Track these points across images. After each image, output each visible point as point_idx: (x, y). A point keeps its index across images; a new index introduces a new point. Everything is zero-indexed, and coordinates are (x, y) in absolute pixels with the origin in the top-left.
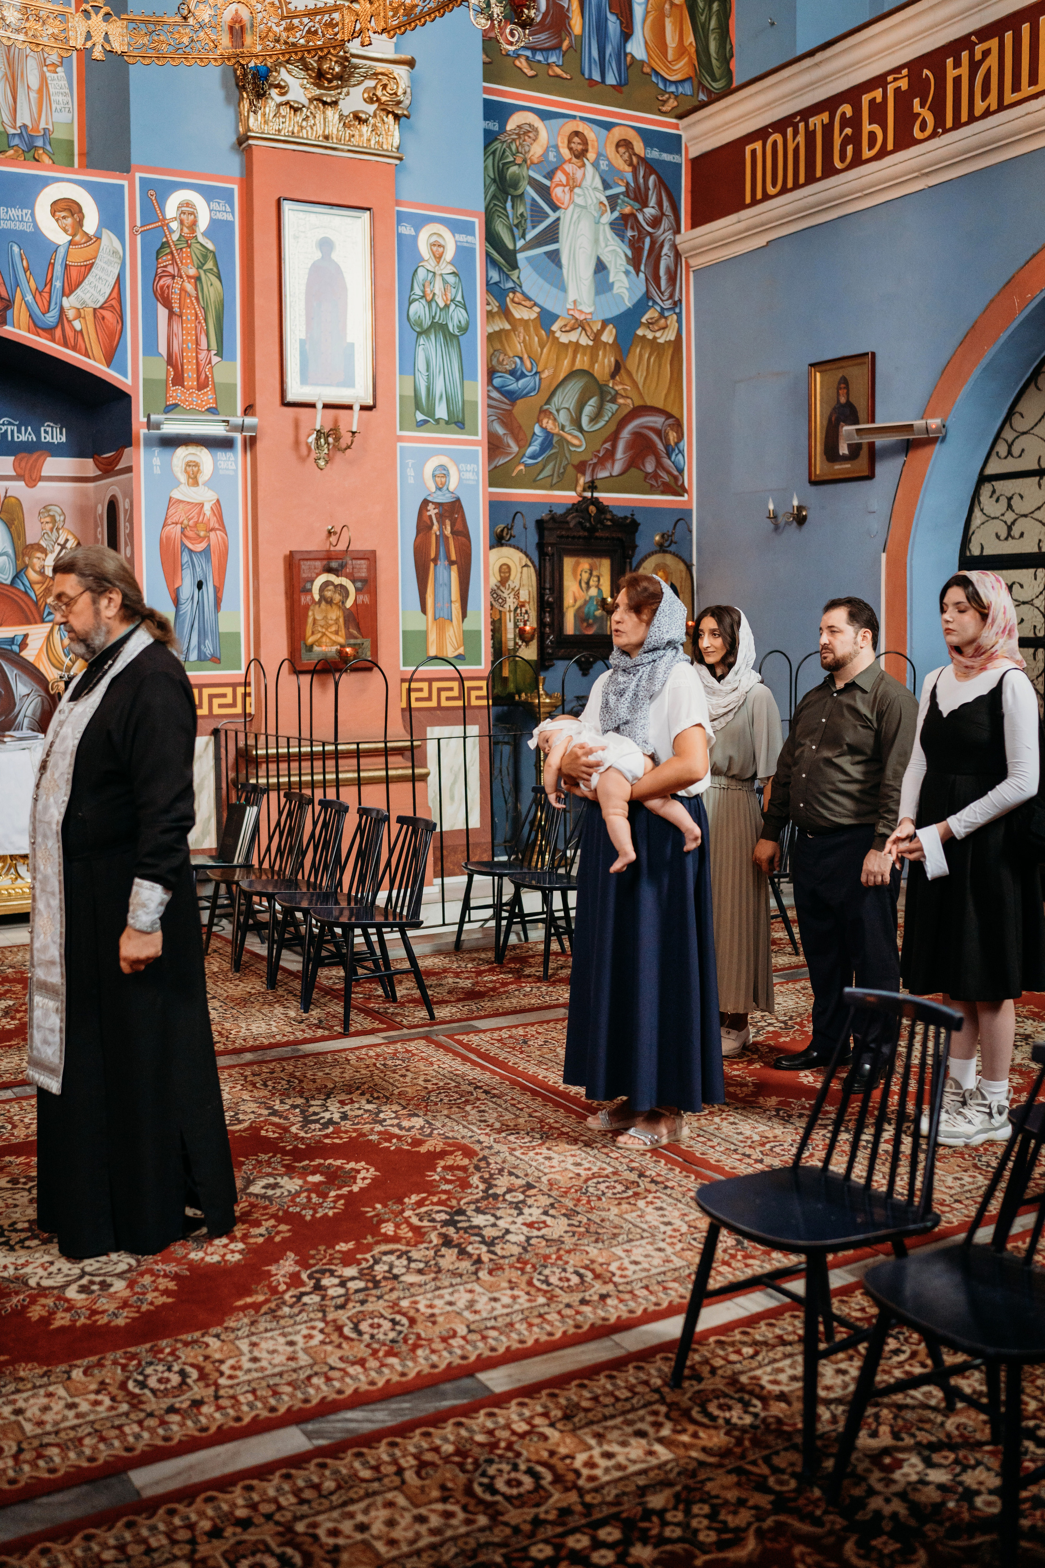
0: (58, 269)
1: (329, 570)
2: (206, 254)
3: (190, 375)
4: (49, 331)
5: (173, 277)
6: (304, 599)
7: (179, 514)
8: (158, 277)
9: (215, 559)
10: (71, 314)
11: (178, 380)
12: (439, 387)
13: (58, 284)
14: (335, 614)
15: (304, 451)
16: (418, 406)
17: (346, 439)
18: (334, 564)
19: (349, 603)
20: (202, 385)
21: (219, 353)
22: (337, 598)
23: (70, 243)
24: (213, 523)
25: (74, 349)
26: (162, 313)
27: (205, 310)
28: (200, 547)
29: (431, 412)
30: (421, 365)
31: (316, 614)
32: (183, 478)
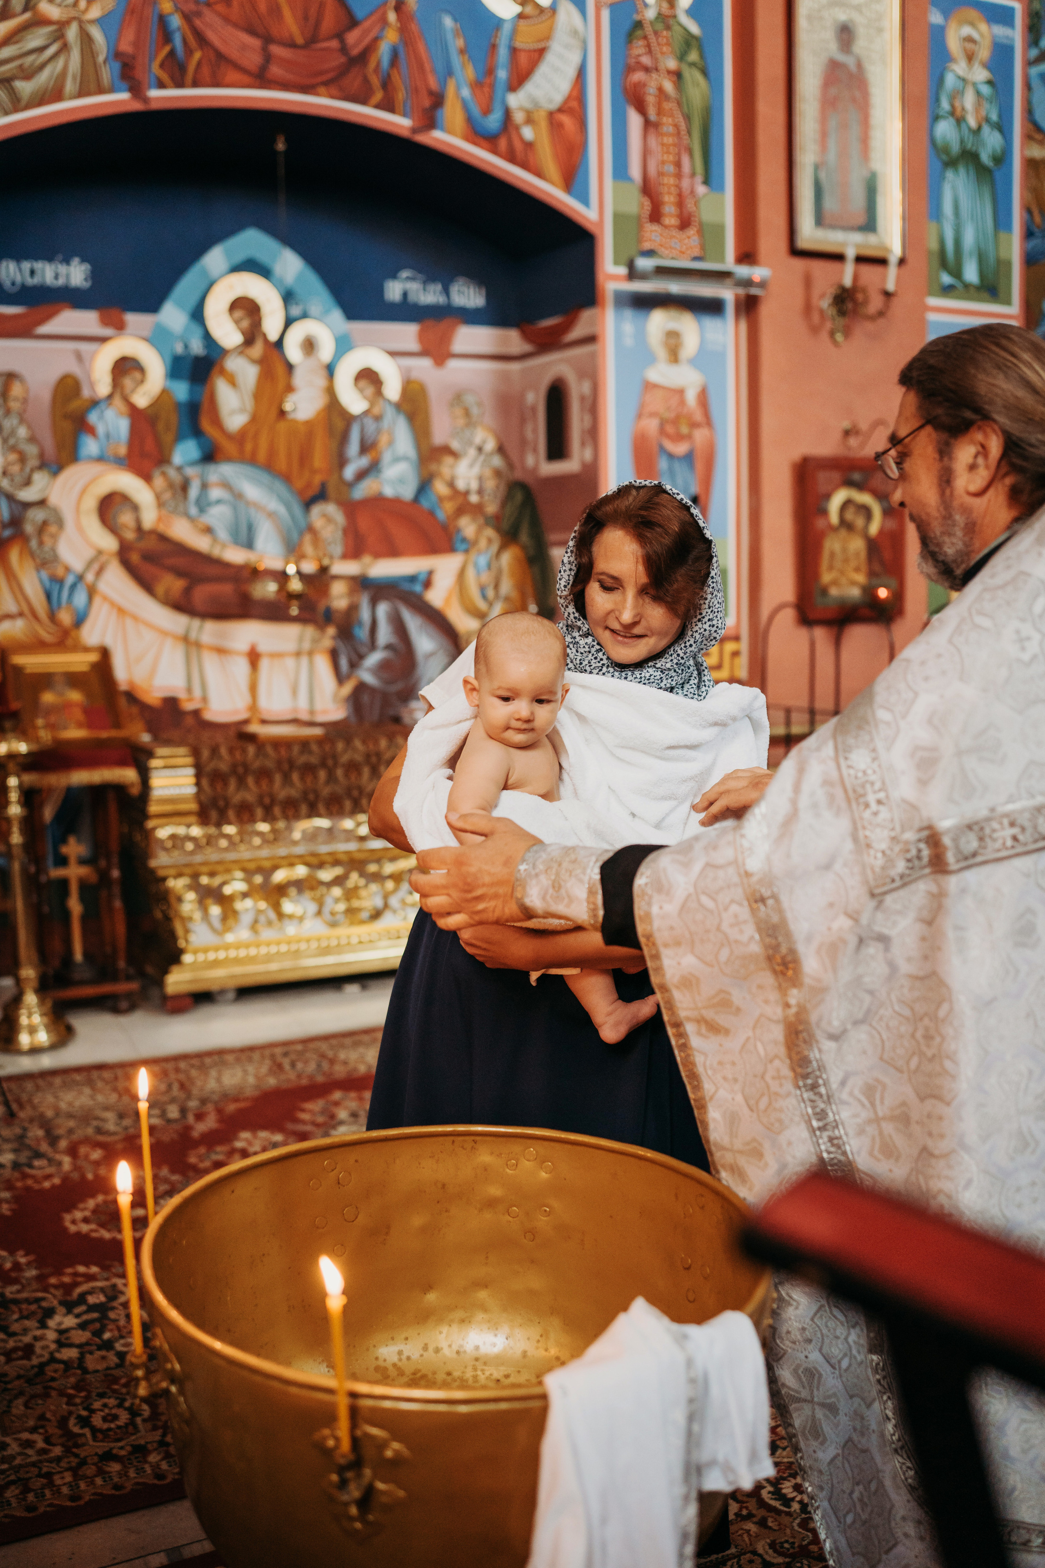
0: (503, 53)
1: (849, 483)
2: (690, 41)
3: (669, 209)
4: (489, 140)
5: (647, 70)
6: (820, 523)
7: (656, 403)
8: (630, 69)
9: (699, 465)
10: (519, 117)
11: (656, 216)
12: (969, 239)
13: (502, 74)
14: (857, 545)
15: (816, 318)
16: (943, 263)
17: (875, 303)
18: (856, 476)
19: (874, 528)
20: (685, 223)
21: (706, 182)
22: (860, 522)
23: (521, 16)
24: (698, 417)
25: (525, 166)
26: (635, 120)
27: (688, 118)
28: (680, 449)
29: (957, 273)
30: (948, 208)
31: (832, 545)
32: (661, 353)
